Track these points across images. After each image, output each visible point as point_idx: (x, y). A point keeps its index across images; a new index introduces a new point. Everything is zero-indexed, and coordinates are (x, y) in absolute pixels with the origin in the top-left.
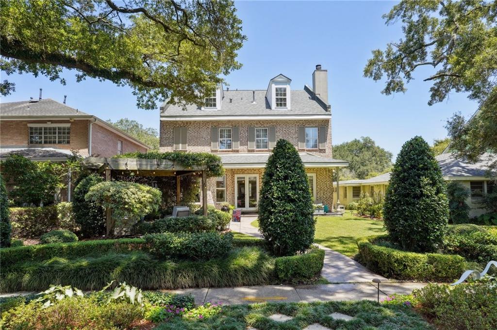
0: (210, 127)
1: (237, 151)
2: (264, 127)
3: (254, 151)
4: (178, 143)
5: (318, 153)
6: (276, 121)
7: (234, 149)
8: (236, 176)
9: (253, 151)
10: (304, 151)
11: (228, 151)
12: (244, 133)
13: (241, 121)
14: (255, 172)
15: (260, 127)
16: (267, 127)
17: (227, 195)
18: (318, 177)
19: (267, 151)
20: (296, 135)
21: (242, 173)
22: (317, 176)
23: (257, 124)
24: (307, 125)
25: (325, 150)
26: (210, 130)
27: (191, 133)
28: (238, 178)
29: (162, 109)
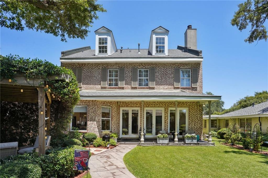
0: (101, 67)
1: (123, 88)
2: (145, 68)
3: (137, 89)
5: (191, 91)
6: (156, 64)
7: (119, 86)
8: (121, 109)
9: (135, 88)
10: (179, 89)
11: (115, 88)
12: (128, 74)
13: (127, 63)
14: (137, 106)
15: (142, 68)
16: (148, 68)
17: (113, 125)
18: (190, 111)
19: (147, 88)
20: (173, 75)
21: (126, 107)
22: (189, 109)
23: (139, 66)
24: (182, 67)
25: (196, 88)
26: (100, 70)
27: (85, 73)
28: (123, 111)
29: (63, 53)
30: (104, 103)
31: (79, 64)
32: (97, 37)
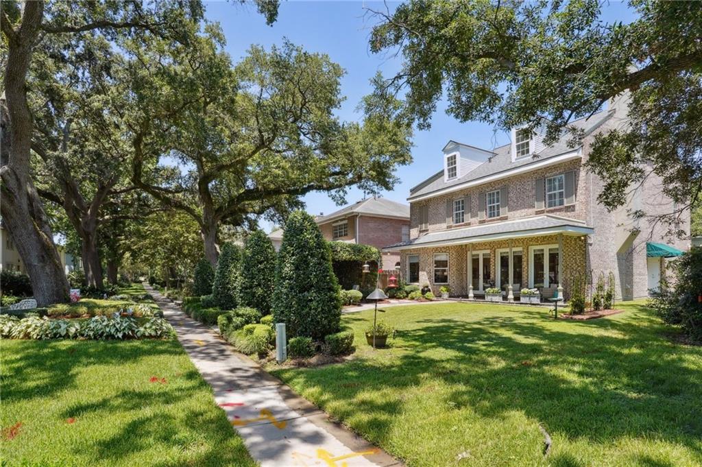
0: (446, 201)
1: (469, 224)
2: (495, 189)
3: (486, 222)
4: (421, 224)
5: (563, 213)
6: (509, 179)
7: (466, 222)
9: (484, 222)
10: (544, 213)
11: (461, 225)
12: (475, 202)
13: (473, 187)
15: (491, 190)
16: (498, 189)
19: (499, 220)
20: (534, 192)
21: (476, 250)
23: (488, 187)
24: (548, 174)
25: (574, 206)
26: (446, 204)
27: (431, 210)
29: (411, 191)
30: (436, 249)
31: (425, 200)
32: (446, 156)
